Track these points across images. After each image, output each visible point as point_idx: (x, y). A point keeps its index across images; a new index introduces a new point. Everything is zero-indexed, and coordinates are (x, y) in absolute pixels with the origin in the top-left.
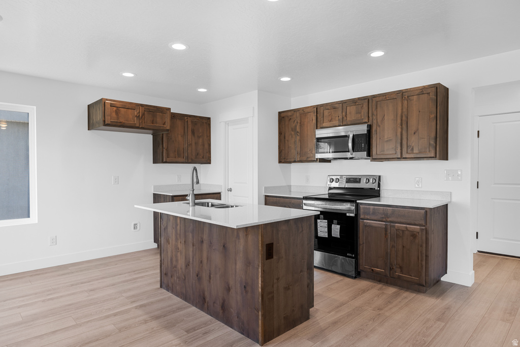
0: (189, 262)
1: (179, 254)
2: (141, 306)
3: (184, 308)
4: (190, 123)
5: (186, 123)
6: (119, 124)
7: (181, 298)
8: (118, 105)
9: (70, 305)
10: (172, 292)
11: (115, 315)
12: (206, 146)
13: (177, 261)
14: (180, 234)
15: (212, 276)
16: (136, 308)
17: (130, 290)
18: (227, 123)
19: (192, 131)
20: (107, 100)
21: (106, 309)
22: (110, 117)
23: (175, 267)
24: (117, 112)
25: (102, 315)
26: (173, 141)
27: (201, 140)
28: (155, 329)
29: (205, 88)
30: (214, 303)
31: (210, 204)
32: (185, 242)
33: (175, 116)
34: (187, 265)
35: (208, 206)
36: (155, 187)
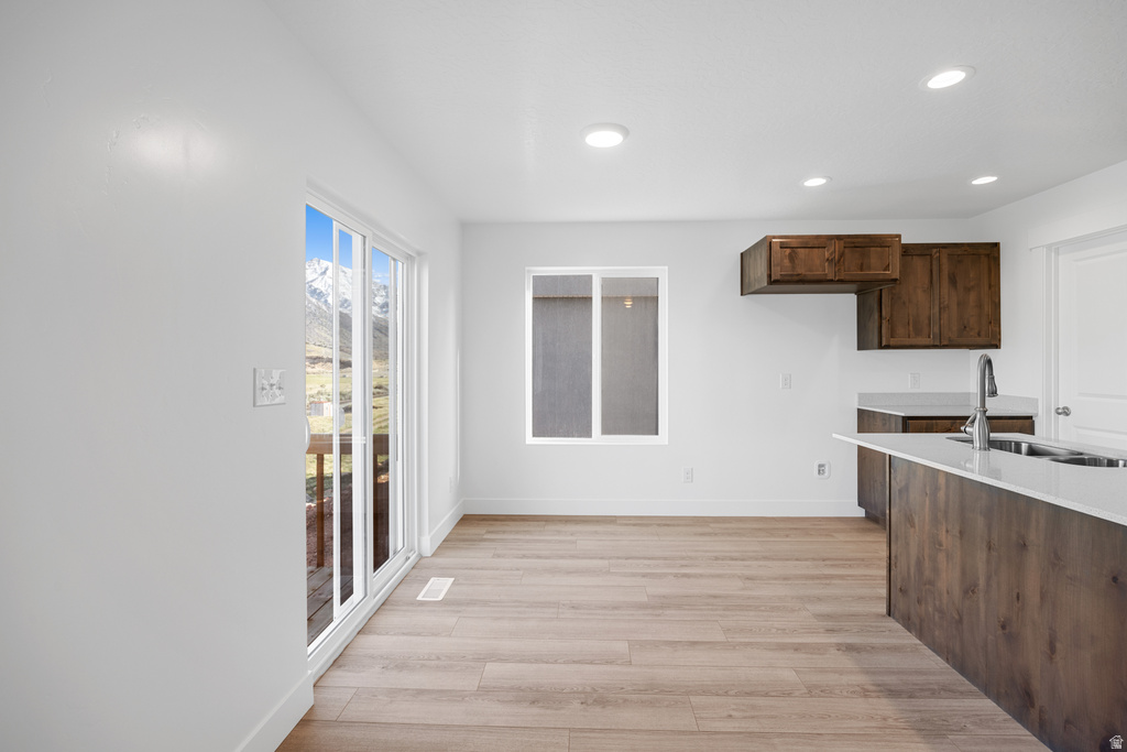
0: (976, 585)
1: (941, 557)
2: (850, 648)
3: (962, 693)
4: (945, 261)
5: (935, 262)
6: (796, 278)
7: (947, 661)
8: (794, 243)
9: (715, 597)
10: (920, 636)
11: (797, 648)
12: (987, 308)
13: (936, 570)
14: (946, 512)
15: (1058, 645)
16: (839, 647)
17: (819, 599)
18: (1055, 248)
19: (949, 277)
20: (774, 237)
21: (778, 629)
22: (779, 268)
23: (931, 583)
24: (792, 258)
25: (772, 640)
26: (904, 303)
27: (972, 297)
28: (890, 722)
29: (992, 175)
30: (1067, 722)
31: (1024, 447)
32: (961, 532)
33: (908, 250)
34: (969, 590)
35: (1018, 451)
36: (861, 396)
